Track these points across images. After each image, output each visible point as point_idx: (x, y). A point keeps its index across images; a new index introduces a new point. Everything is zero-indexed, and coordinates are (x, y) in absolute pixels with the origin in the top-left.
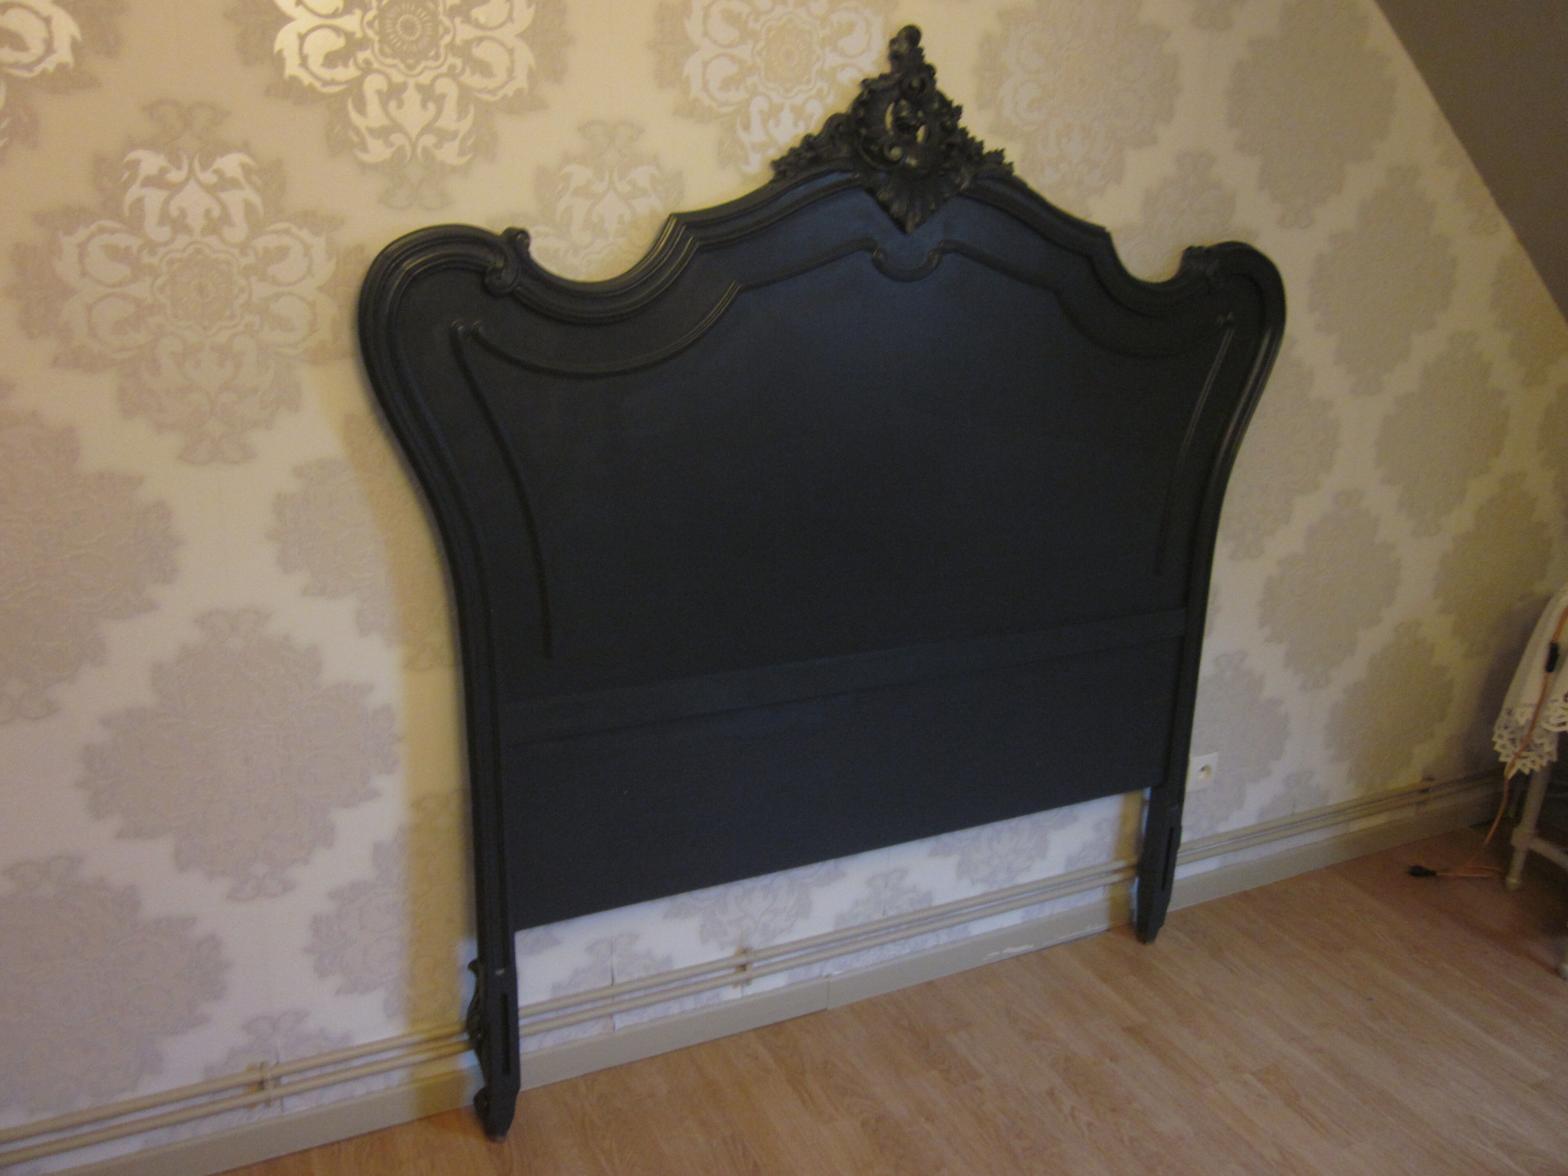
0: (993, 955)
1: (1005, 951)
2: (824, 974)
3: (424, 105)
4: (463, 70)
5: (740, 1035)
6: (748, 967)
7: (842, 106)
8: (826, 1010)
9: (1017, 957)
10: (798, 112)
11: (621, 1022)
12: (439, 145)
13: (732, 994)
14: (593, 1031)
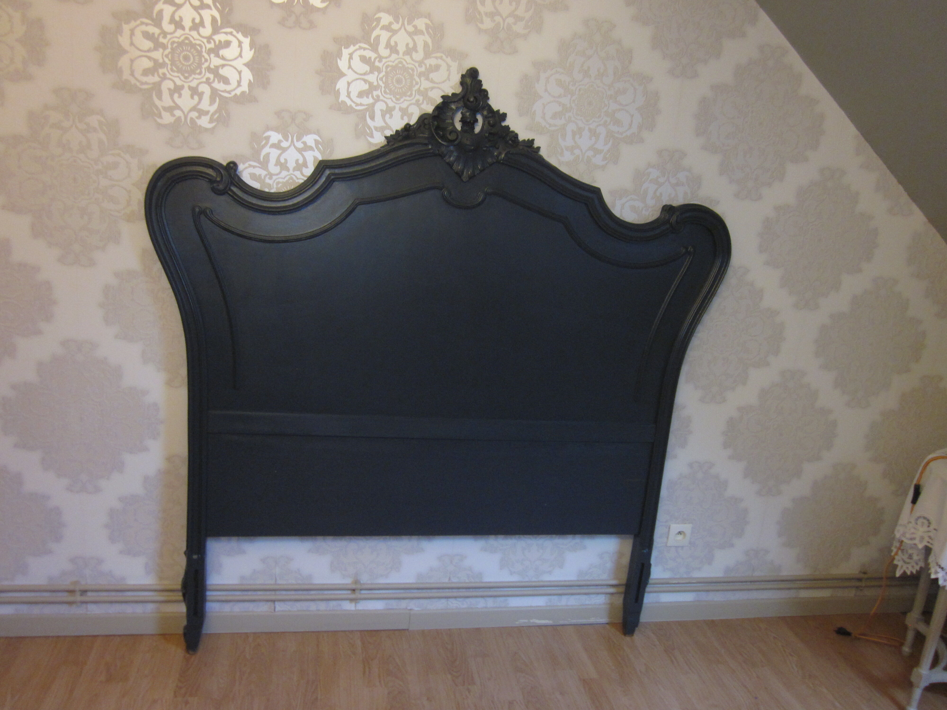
0: (522, 622)
1: (531, 621)
2: (409, 608)
3: (192, 97)
4: (214, 80)
5: (352, 632)
6: (356, 591)
7: (430, 109)
8: (408, 630)
9: (540, 626)
10: (404, 112)
11: (280, 607)
12: (199, 117)
13: (349, 606)
14: (263, 608)
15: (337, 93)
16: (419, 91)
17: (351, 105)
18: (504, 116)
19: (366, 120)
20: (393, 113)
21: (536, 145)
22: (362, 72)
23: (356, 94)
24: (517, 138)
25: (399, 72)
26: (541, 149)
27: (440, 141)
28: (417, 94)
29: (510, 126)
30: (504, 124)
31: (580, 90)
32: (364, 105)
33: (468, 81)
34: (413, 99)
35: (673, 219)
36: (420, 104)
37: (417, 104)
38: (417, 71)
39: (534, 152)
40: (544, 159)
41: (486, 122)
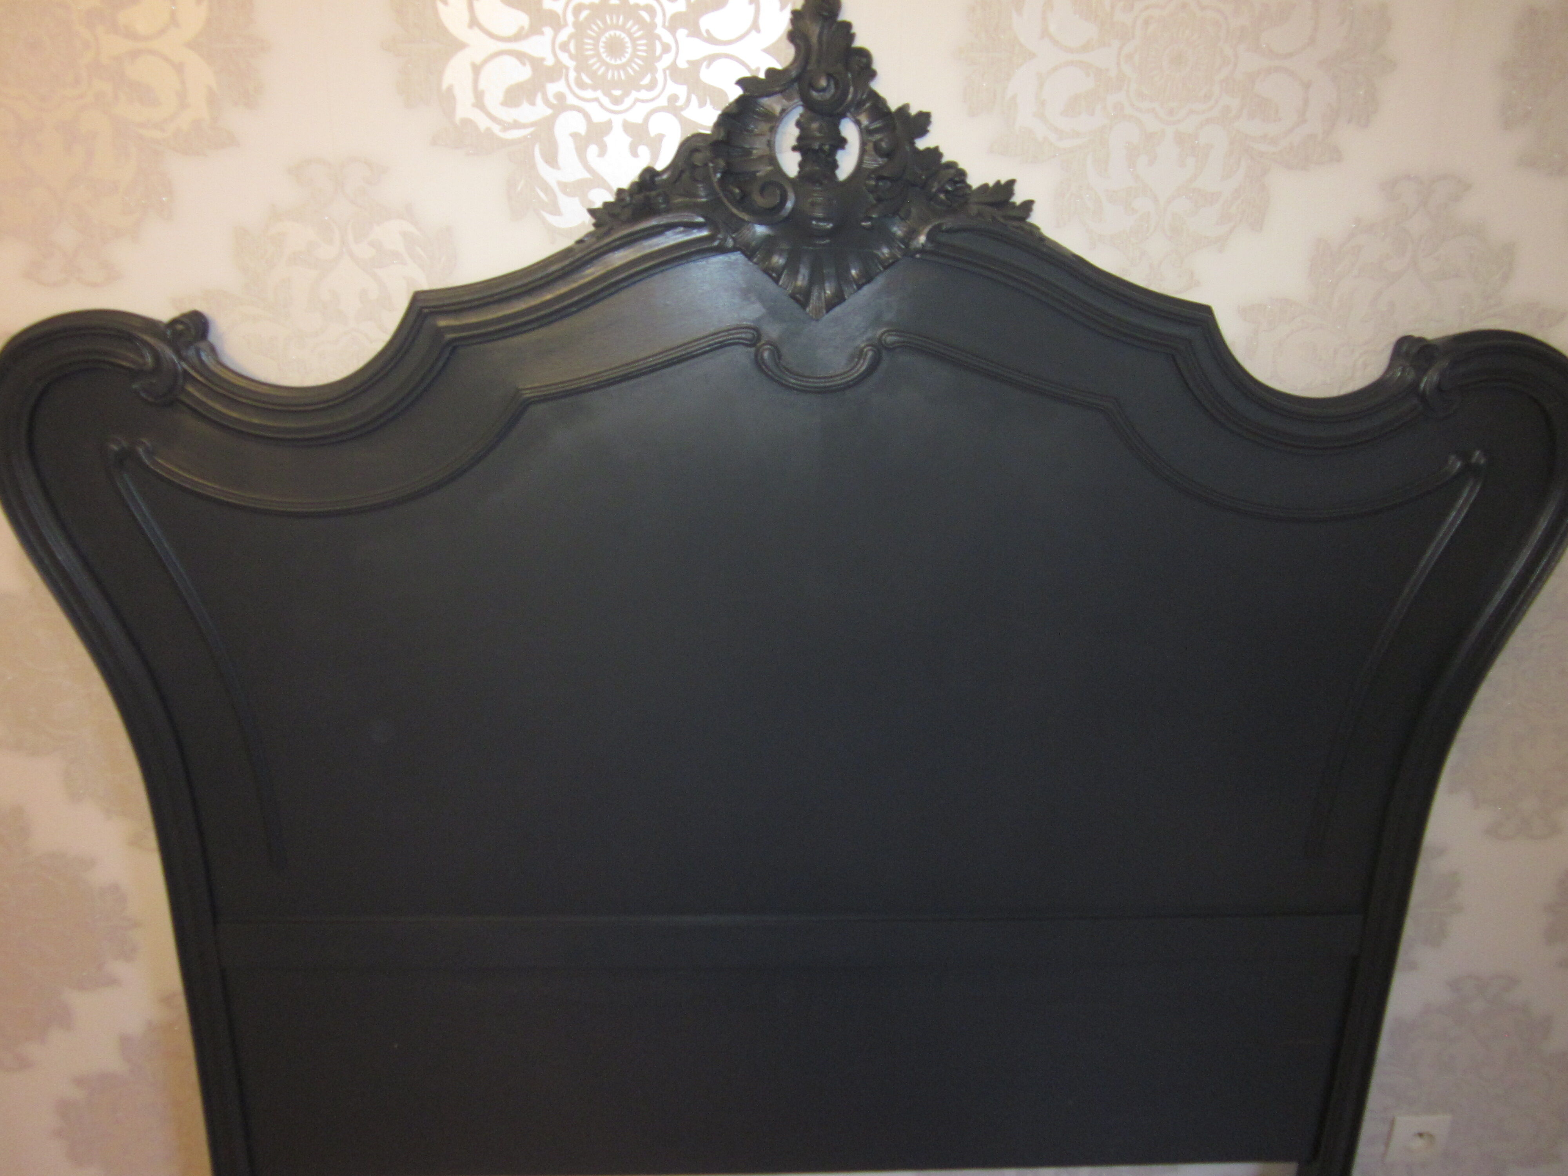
15: (448, 99)
16: (674, 71)
17: (488, 129)
18: (922, 121)
19: (533, 166)
20: (607, 139)
21: (1018, 198)
22: (511, 31)
23: (500, 96)
24: (963, 181)
25: (612, 19)
26: (1035, 207)
27: (735, 211)
28: (668, 78)
29: (941, 150)
30: (922, 144)
31: (1146, 22)
32: (524, 126)
33: (814, 30)
34: (659, 96)
35: (1429, 380)
36: (682, 108)
37: (673, 107)
38: (664, 15)
39: (1015, 218)
40: (1042, 239)
41: (870, 147)
